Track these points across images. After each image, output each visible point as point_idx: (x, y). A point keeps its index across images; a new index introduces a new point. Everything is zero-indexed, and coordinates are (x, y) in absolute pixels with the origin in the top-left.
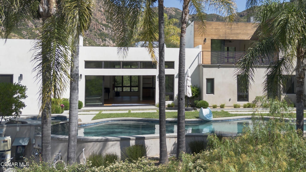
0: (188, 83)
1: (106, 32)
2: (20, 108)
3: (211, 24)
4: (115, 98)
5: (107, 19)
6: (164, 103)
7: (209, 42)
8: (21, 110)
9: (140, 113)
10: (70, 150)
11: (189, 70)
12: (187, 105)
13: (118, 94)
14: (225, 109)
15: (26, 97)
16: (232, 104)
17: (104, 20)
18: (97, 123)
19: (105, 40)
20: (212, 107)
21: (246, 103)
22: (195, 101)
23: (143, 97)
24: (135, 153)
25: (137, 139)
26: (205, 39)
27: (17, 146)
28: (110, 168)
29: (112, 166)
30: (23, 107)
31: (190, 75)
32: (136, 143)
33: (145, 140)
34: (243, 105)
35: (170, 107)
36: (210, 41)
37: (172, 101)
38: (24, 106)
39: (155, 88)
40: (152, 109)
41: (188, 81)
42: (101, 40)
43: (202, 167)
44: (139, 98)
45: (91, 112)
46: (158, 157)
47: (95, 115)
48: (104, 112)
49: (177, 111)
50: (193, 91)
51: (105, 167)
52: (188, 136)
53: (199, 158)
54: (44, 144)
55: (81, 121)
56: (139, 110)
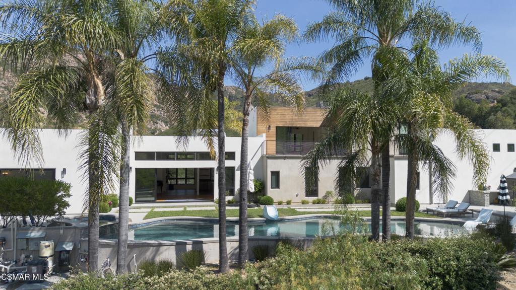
0: (251, 176)
1: (157, 113)
2: (64, 208)
3: (276, 110)
4: (169, 191)
5: (159, 99)
6: (225, 199)
7: (273, 130)
8: (65, 210)
9: (197, 211)
10: (120, 257)
11: (252, 162)
12: (249, 201)
13: (171, 187)
14: (292, 206)
15: (70, 196)
16: (299, 199)
17: (156, 100)
18: (148, 223)
19: (157, 123)
20: (277, 204)
21: (315, 198)
22: (259, 197)
23: (200, 191)
24: (192, 260)
25: (195, 243)
26: (270, 126)
27: (61, 252)
28: (165, 278)
29: (166, 277)
30: (67, 207)
31: (252, 168)
32: (193, 247)
33: (204, 245)
34: (311, 201)
35: (230, 203)
36: (275, 128)
37: (232, 197)
38: (68, 205)
39: (213, 181)
40: (211, 206)
41: (250, 175)
42: (152, 123)
43: (267, 277)
44: (196, 192)
45: (142, 210)
46: (217, 263)
47: (147, 213)
48: (156, 210)
49: (238, 208)
50: (255, 186)
51: (159, 278)
52: (250, 240)
53: (263, 267)
54: (90, 251)
55: (131, 221)
56: (196, 206)
